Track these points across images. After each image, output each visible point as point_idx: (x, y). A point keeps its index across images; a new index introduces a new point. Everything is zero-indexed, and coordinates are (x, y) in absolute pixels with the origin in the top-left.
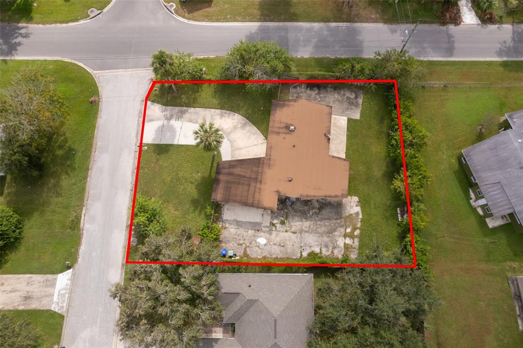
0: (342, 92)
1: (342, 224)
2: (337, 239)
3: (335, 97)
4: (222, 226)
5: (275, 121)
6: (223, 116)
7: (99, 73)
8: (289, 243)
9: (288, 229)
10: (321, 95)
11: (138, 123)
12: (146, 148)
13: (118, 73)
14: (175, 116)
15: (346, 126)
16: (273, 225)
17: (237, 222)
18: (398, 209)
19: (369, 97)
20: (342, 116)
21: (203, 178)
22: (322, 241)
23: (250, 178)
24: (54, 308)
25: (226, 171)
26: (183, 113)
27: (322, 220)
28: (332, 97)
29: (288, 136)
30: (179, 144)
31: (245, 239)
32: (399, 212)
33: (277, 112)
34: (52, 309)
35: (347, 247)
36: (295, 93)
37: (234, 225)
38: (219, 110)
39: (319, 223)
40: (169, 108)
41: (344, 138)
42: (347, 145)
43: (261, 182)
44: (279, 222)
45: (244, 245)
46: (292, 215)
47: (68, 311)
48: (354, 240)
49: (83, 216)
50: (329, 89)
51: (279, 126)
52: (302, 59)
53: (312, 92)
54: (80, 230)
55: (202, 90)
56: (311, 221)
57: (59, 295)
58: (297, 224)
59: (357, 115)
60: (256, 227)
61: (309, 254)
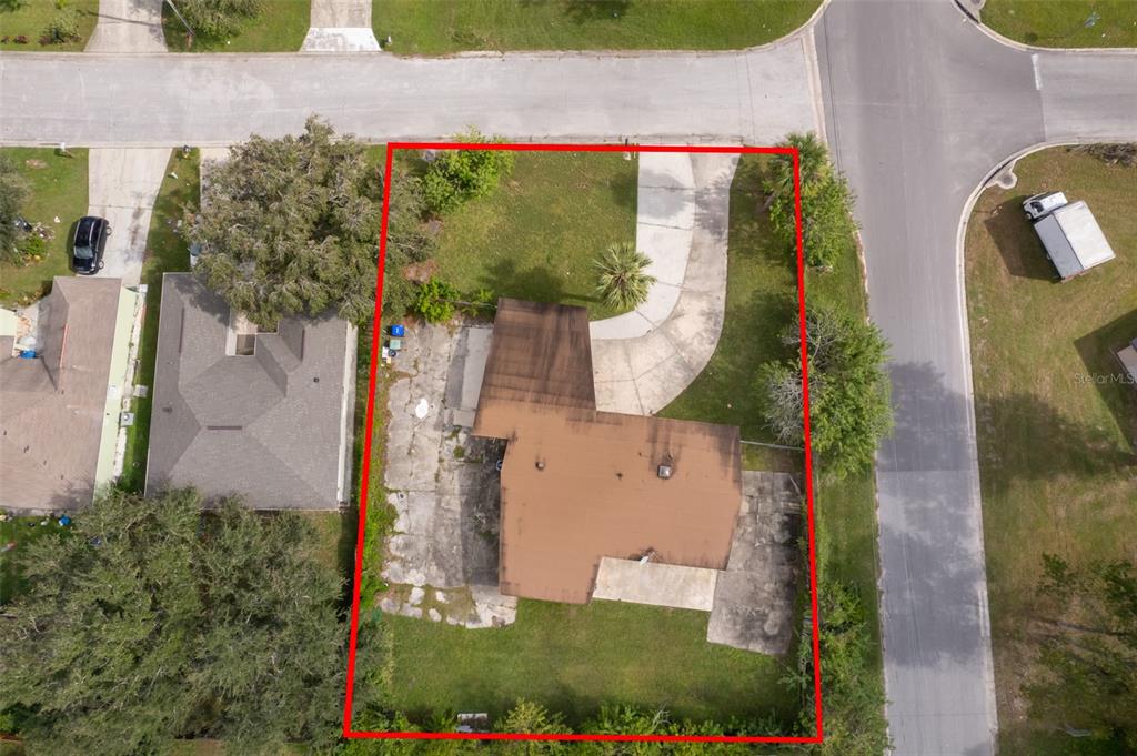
0: (779, 602)
1: (454, 582)
2: (422, 569)
3: (765, 583)
4: (454, 327)
5: (685, 432)
6: (709, 318)
7: (808, 40)
8: (415, 465)
9: (446, 464)
10: (769, 550)
11: (687, 136)
12: (629, 158)
13: (810, 79)
14: (705, 212)
15: (688, 607)
16: (456, 432)
17: (463, 357)
18: (485, 715)
19: (767, 671)
20: (715, 598)
21: (558, 282)
22: (418, 536)
23: (547, 378)
24: (313, 31)
25: (565, 327)
26: (715, 228)
27: (464, 537)
28: (762, 576)
29: (645, 461)
30: (638, 226)
31: (425, 373)
32: (478, 715)
33: (708, 437)
34: (311, 29)
35: (405, 589)
36: (773, 485)
37: (456, 351)
38: (723, 308)
39: (458, 532)
40: (726, 197)
41: (656, 600)
42: (639, 605)
43: (538, 401)
44: (461, 444)
45: (414, 372)
46: (475, 474)
47: (307, 56)
48: (418, 606)
49: (483, 52)
50: (786, 569)
51: (671, 442)
52: (871, 506)
53: (778, 527)
54: (455, 52)
55: (773, 266)
56: (462, 514)
57: (334, 35)
58: (455, 482)
59: (718, 634)
60: (451, 397)
61: (391, 508)
